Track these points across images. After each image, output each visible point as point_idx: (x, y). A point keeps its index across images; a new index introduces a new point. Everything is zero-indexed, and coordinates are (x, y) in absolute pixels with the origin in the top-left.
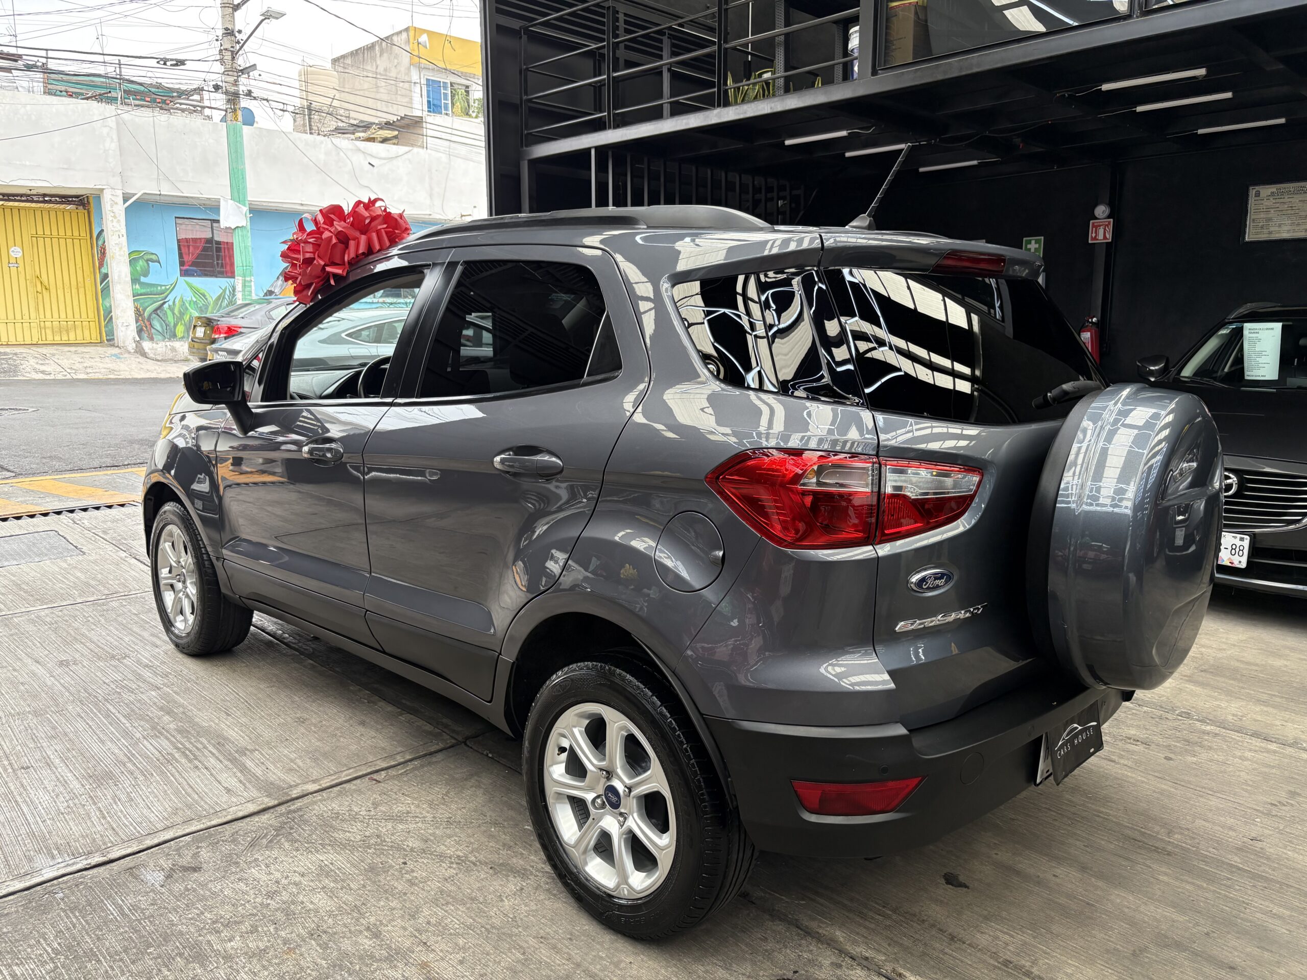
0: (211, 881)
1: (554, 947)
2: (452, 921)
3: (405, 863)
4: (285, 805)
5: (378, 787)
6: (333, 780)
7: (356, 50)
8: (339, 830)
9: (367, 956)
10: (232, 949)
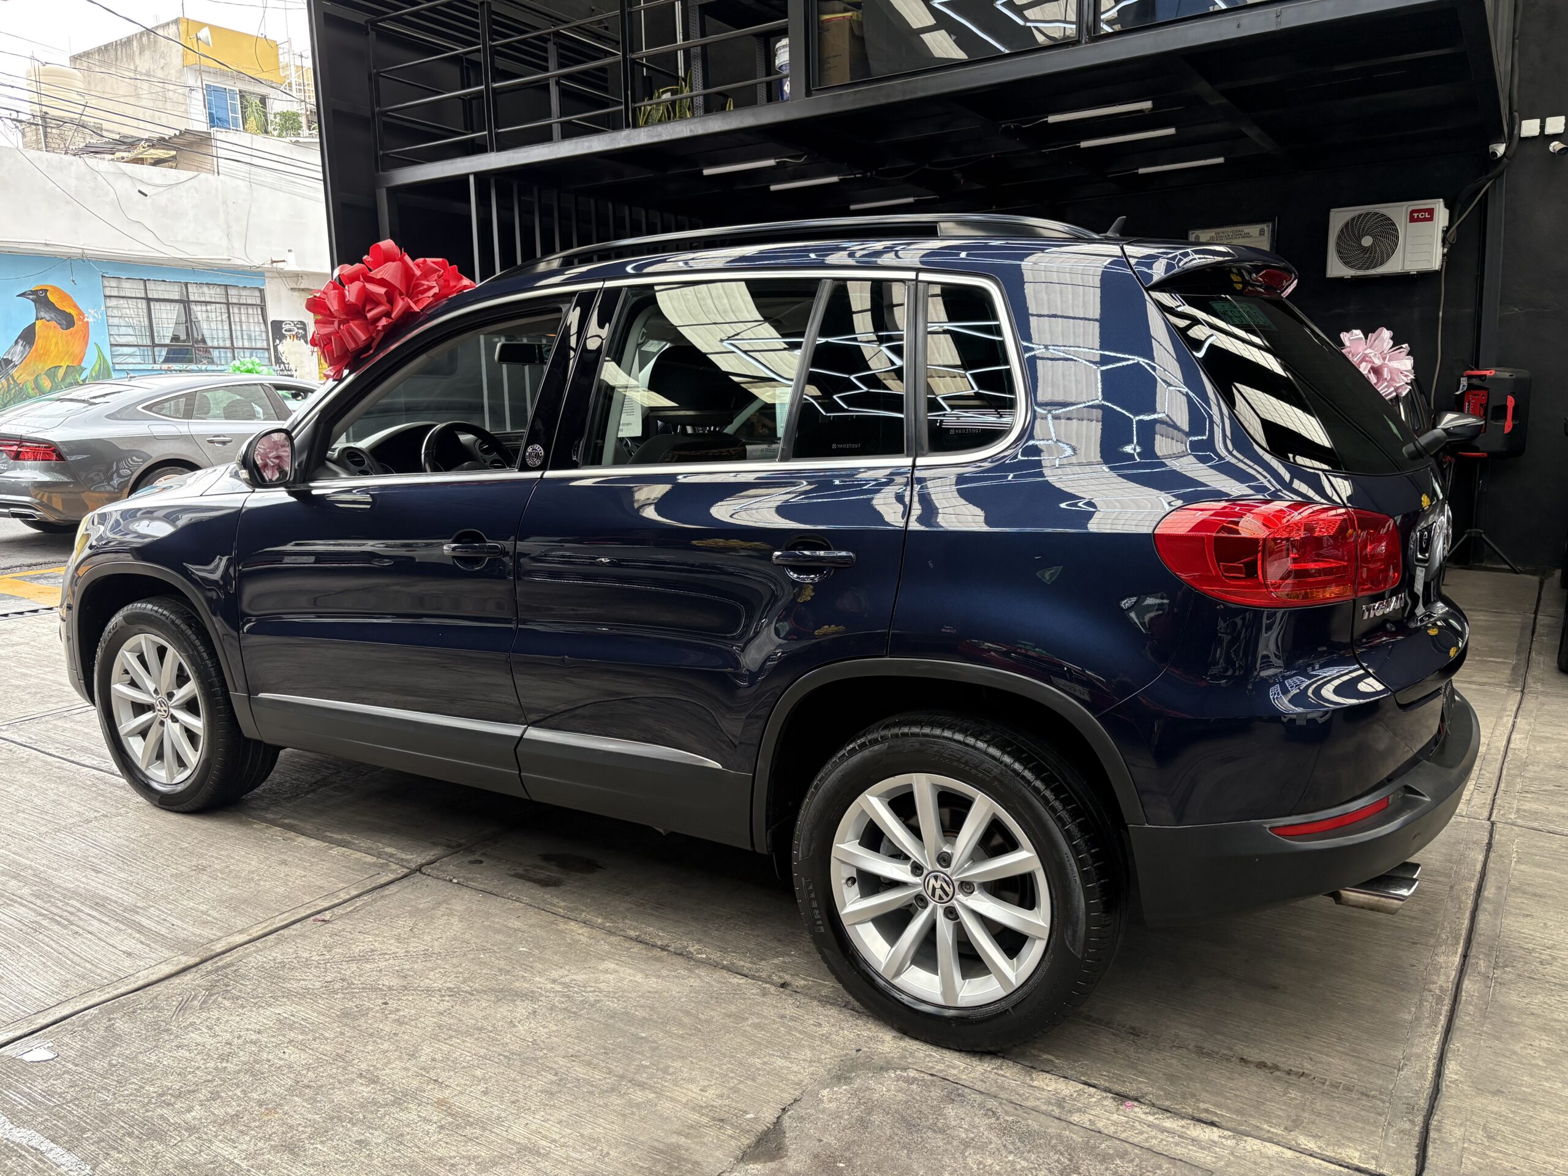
0: (141, 1053)
1: (589, 1064)
2: (462, 1054)
3: (386, 1003)
4: (210, 962)
5: (326, 929)
6: (265, 927)
7: (106, 46)
8: (290, 979)
9: (368, 1103)
10: (194, 1119)
